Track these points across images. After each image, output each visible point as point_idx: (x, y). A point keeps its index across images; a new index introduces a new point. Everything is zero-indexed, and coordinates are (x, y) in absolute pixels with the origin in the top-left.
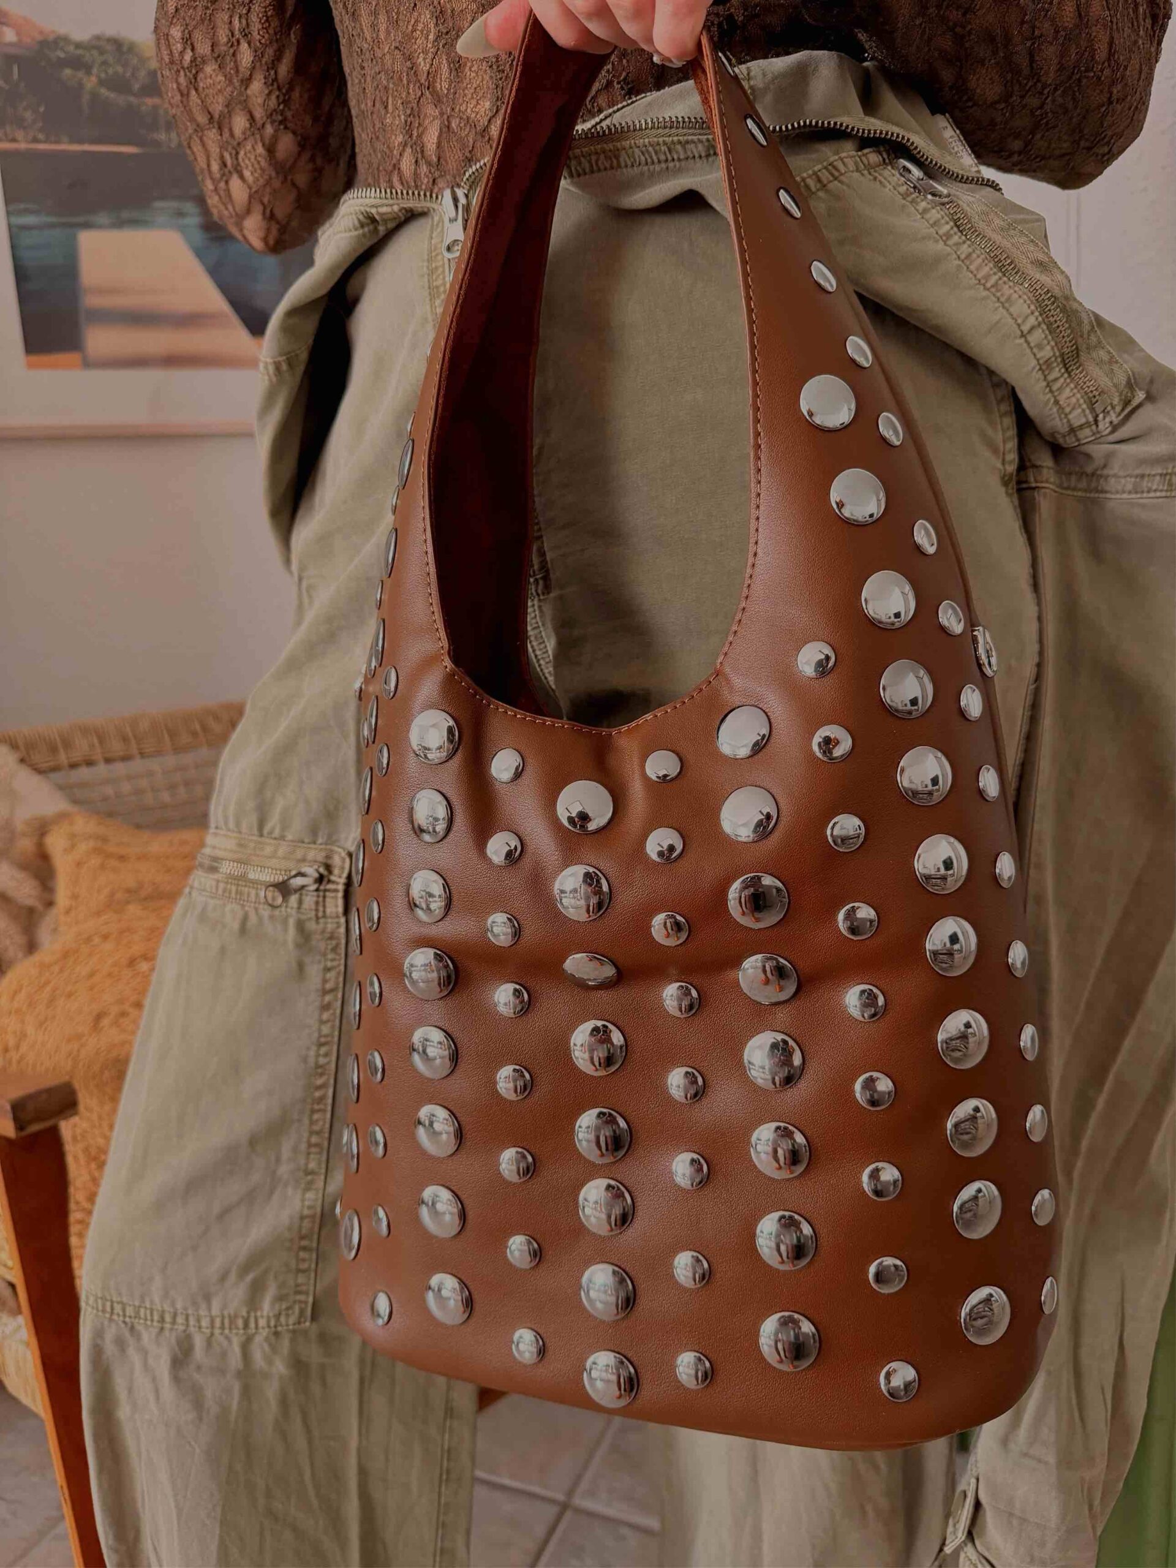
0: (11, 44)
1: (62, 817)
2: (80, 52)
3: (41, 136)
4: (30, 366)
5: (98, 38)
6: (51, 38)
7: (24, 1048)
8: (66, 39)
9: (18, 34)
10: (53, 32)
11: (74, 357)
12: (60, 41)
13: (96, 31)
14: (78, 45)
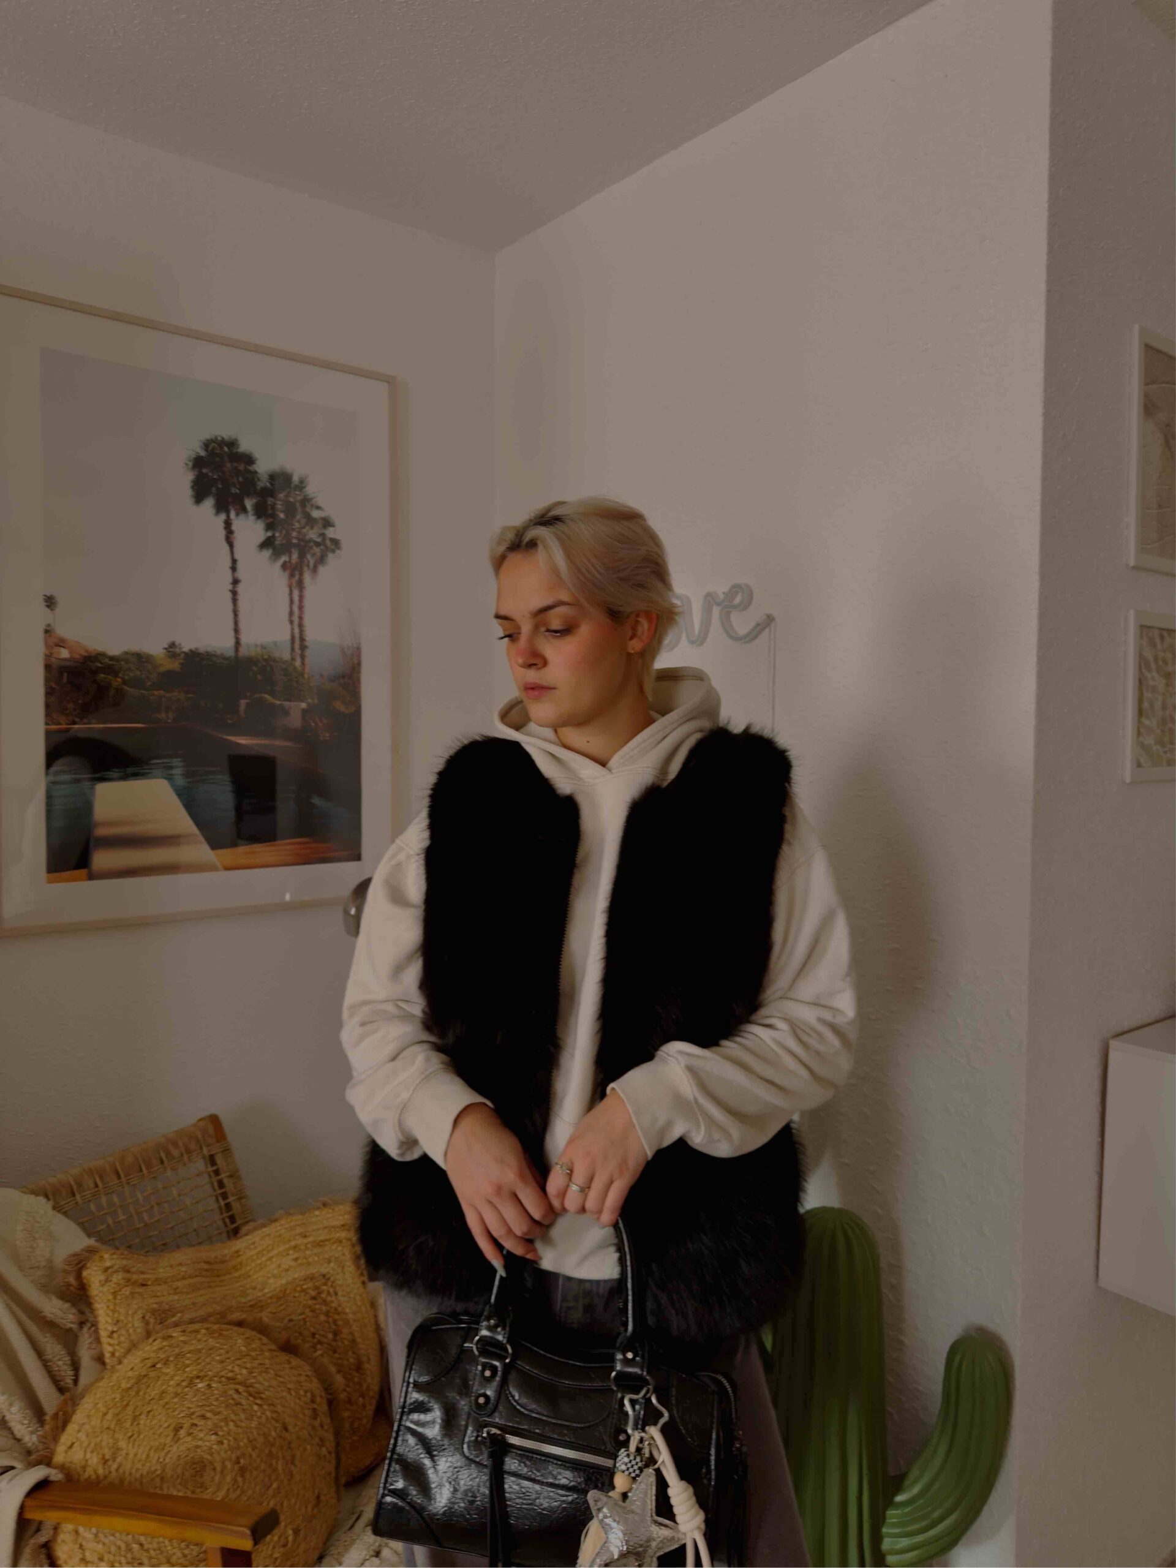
0: (65, 659)
1: (91, 1251)
2: (111, 662)
3: (77, 720)
4: (50, 881)
5: (126, 653)
6: (93, 654)
7: (119, 1459)
8: (103, 655)
9: (70, 653)
10: (95, 650)
11: (83, 872)
12: (98, 656)
13: (125, 649)
14: (112, 658)
